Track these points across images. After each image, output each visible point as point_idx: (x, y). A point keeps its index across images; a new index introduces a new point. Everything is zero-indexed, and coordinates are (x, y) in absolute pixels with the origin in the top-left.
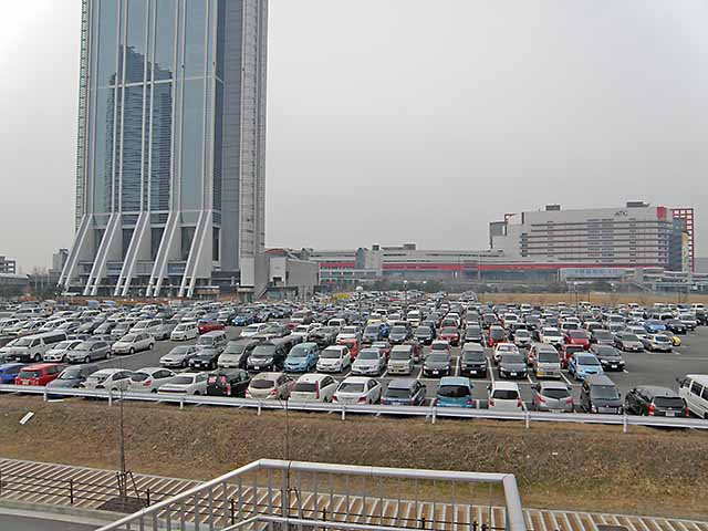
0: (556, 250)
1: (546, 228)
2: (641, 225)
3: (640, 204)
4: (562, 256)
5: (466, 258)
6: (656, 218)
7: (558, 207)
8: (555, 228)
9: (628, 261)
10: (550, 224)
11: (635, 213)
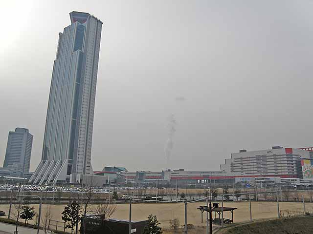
0: (244, 170)
1: (239, 160)
2: (279, 157)
3: (279, 147)
4: (247, 172)
5: (204, 174)
6: (285, 154)
7: (245, 151)
8: (243, 160)
9: (274, 174)
10: (241, 158)
11: (276, 152)
